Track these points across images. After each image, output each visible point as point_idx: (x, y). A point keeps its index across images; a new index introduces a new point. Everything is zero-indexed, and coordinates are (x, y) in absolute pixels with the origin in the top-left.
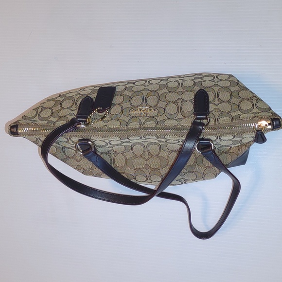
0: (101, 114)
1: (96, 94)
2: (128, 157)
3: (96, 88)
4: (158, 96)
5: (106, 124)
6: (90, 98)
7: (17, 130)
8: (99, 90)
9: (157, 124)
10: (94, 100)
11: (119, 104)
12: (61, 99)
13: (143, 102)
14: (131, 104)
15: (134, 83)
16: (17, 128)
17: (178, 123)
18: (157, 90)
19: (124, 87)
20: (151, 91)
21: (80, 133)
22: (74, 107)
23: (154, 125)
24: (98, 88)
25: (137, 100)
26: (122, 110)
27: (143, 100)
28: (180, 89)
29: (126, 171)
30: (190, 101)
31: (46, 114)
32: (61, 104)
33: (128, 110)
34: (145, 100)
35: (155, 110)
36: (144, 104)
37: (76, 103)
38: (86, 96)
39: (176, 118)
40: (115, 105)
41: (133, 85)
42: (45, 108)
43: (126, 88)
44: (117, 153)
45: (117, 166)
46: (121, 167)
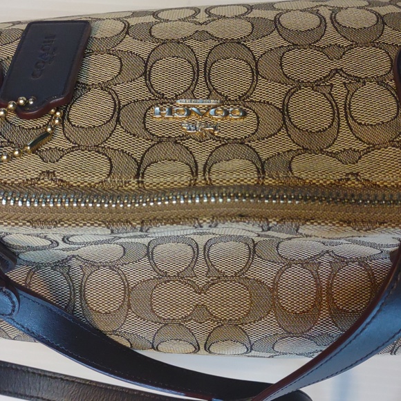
0: (29, 124)
1: (15, 45)
2: (133, 279)
3: (16, 27)
4: (250, 59)
5: (49, 167)
8: (25, 32)
9: (261, 171)
10: (8, 64)
11: (105, 87)
13: (195, 81)
14: (150, 87)
15: (155, 14)
17: (348, 168)
18: (246, 38)
19: (120, 26)
20: (224, 42)
23: (251, 178)
24: (24, 27)
25: (171, 73)
26: (118, 109)
27: (196, 73)
28: (331, 36)
29: (125, 328)
30: (380, 82)
33: (139, 110)
34: (202, 73)
35: (245, 114)
36: (201, 88)
39: (334, 149)
40: (87, 87)
41: (151, 19)
43: (127, 29)
44: (94, 265)
45: (94, 308)
46: (106, 313)
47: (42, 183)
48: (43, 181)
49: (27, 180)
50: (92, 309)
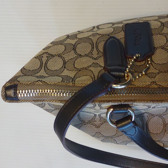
0: (139, 64)
1: (122, 33)
6: (117, 39)
7: (15, 93)
12: (73, 42)
16: (16, 90)
19: (159, 23)
21: (113, 97)
22: (95, 54)
29: (164, 139)
31: (55, 64)
32: (74, 49)
37: (97, 48)
38: (108, 37)
40: (155, 48)
42: (53, 56)
44: (153, 115)
45: (152, 132)
46: (156, 134)
47: (153, 86)
48: (153, 85)
49: (147, 85)
50: (151, 132)
